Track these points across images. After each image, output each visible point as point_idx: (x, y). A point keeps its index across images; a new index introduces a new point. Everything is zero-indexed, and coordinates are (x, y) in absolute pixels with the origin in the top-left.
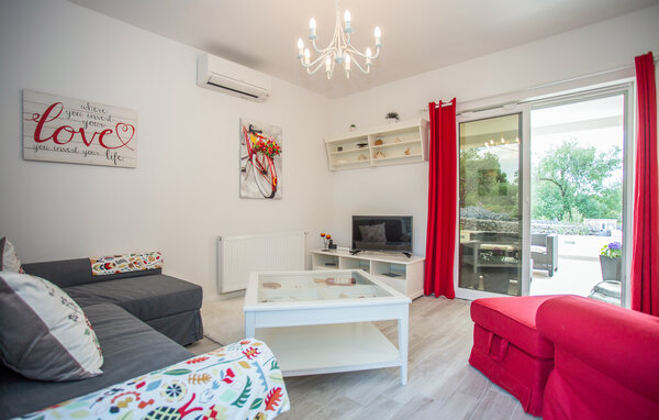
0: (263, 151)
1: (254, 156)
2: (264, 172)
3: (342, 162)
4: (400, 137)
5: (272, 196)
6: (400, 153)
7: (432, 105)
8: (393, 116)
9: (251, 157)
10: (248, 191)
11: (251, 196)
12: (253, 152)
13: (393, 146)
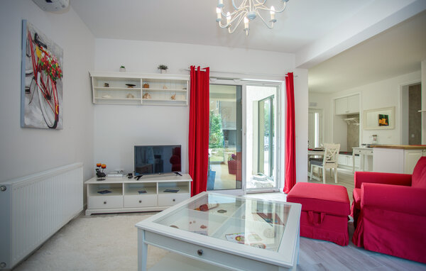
0: (48, 71)
1: (39, 74)
2: (48, 97)
3: (108, 97)
4: (167, 85)
5: (55, 127)
6: (168, 98)
7: (192, 68)
8: (163, 68)
9: (36, 75)
10: (32, 119)
11: (36, 125)
12: (38, 69)
13: (160, 91)
